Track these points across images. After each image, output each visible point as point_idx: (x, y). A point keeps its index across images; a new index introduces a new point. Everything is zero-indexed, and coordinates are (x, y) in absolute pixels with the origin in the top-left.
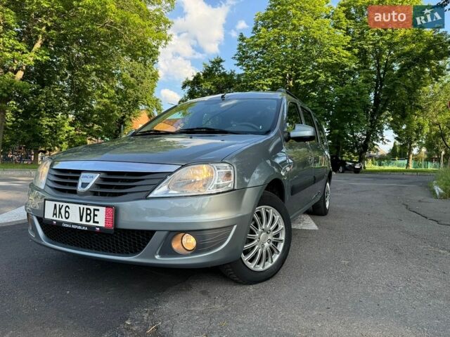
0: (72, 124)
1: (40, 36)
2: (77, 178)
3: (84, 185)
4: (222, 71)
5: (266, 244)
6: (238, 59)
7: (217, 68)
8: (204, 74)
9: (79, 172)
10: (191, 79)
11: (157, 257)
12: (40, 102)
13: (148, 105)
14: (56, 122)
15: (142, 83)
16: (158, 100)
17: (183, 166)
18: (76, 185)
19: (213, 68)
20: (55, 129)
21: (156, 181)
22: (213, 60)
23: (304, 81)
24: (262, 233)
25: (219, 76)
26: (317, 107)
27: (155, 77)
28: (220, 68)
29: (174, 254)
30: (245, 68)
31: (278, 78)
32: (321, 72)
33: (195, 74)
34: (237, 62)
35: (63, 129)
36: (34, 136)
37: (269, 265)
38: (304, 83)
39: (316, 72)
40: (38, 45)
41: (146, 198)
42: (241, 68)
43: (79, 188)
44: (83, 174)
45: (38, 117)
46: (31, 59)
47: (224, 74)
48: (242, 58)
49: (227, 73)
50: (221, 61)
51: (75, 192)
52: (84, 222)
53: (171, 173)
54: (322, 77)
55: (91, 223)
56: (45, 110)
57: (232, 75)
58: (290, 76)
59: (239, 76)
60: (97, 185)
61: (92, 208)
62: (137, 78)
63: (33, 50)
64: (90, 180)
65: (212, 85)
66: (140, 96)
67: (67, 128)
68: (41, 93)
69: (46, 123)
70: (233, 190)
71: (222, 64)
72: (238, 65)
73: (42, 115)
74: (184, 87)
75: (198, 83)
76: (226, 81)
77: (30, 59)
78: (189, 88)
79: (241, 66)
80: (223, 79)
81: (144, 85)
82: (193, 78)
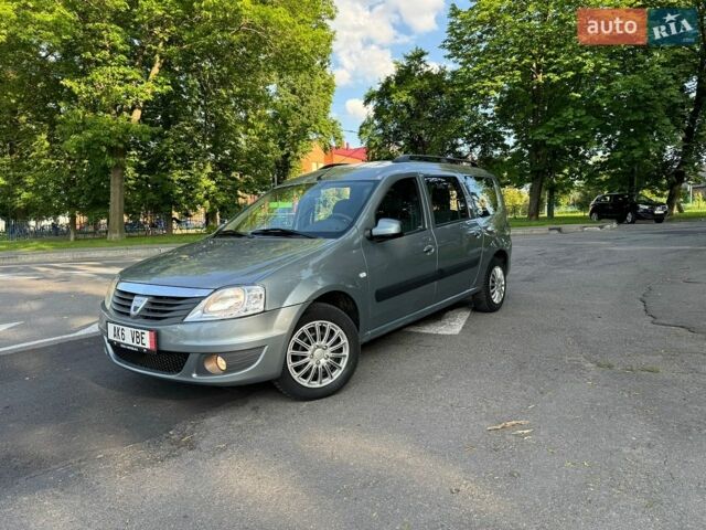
0: (212, 177)
1: (157, 57)
2: (131, 301)
3: (136, 308)
4: (426, 70)
5: (323, 361)
6: (449, 48)
7: (416, 66)
8: (397, 78)
9: (134, 295)
10: (377, 88)
11: (194, 375)
12: (167, 149)
13: (321, 132)
14: (190, 174)
15: (308, 101)
16: (335, 122)
17: (216, 290)
18: (129, 307)
19: (410, 66)
20: (190, 185)
21: (190, 306)
22: (410, 54)
23: (559, 74)
24: (315, 349)
25: (421, 79)
26: (581, 117)
27: (328, 87)
28: (422, 66)
29: (207, 373)
30: (461, 60)
31: (514, 75)
32: (586, 58)
33: (383, 80)
34: (448, 53)
35: (199, 184)
36: (163, 196)
37: (327, 382)
38: (557, 78)
39: (578, 58)
40: (155, 70)
41: (182, 323)
42: (455, 62)
43: (132, 312)
44: (136, 298)
45: (166, 170)
46: (149, 91)
47: (428, 75)
48: (455, 46)
49: (434, 72)
50: (423, 54)
51: (128, 314)
52: (135, 344)
53: (204, 298)
54: (589, 66)
55: (140, 345)
56: (175, 158)
57: (442, 74)
58: (539, 66)
59: (454, 74)
60: (145, 309)
61: (140, 331)
62: (300, 95)
63: (151, 77)
64: (139, 304)
65: (409, 94)
66: (307, 121)
67: (206, 182)
68: (167, 136)
69: (177, 177)
70: (264, 311)
71: (423, 58)
72: (449, 57)
73: (170, 167)
74: (367, 102)
75: (388, 94)
76: (432, 85)
77: (147, 90)
78: (375, 103)
79: (455, 58)
80: (426, 82)
81: (312, 104)
82: (379, 86)
